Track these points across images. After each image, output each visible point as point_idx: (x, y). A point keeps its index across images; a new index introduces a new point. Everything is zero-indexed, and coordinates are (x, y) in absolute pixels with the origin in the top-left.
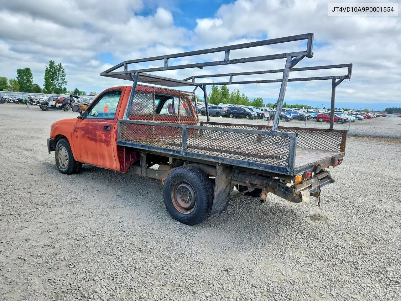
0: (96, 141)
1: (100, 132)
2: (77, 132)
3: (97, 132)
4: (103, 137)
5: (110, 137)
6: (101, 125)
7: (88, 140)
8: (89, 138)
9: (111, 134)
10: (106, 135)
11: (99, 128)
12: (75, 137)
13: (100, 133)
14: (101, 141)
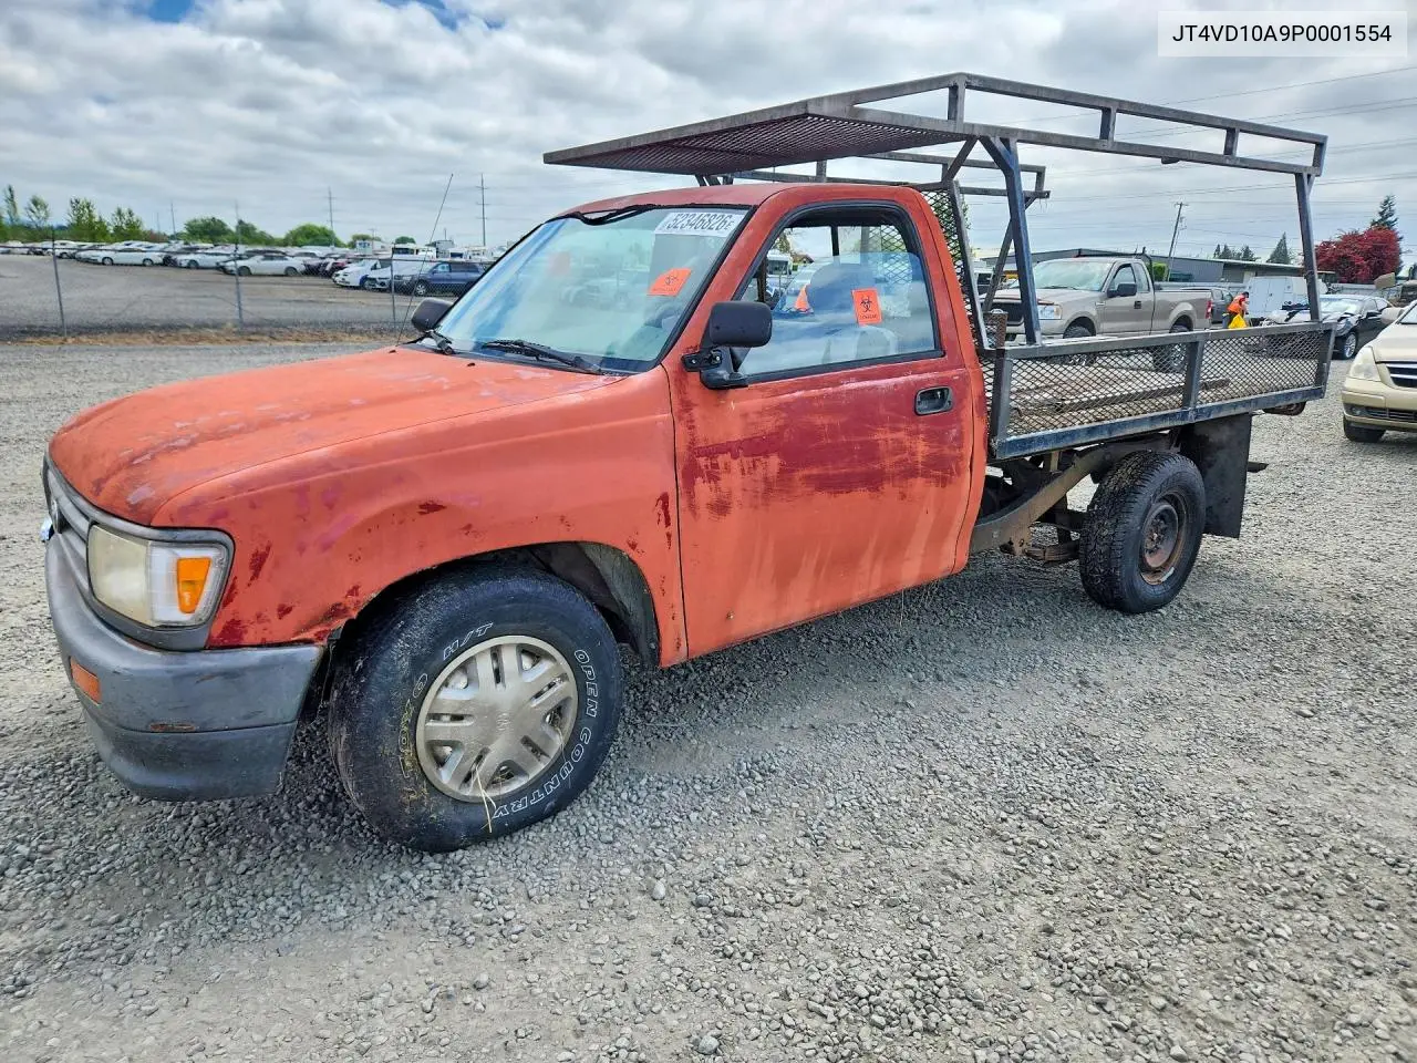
0: (873, 481)
1: (899, 430)
2: (713, 478)
3: (882, 436)
4: (922, 448)
5: (960, 438)
6: (894, 394)
7: (822, 498)
8: (827, 484)
9: (960, 421)
10: (935, 437)
11: (883, 411)
12: (704, 512)
13: (901, 435)
14: (912, 472)
